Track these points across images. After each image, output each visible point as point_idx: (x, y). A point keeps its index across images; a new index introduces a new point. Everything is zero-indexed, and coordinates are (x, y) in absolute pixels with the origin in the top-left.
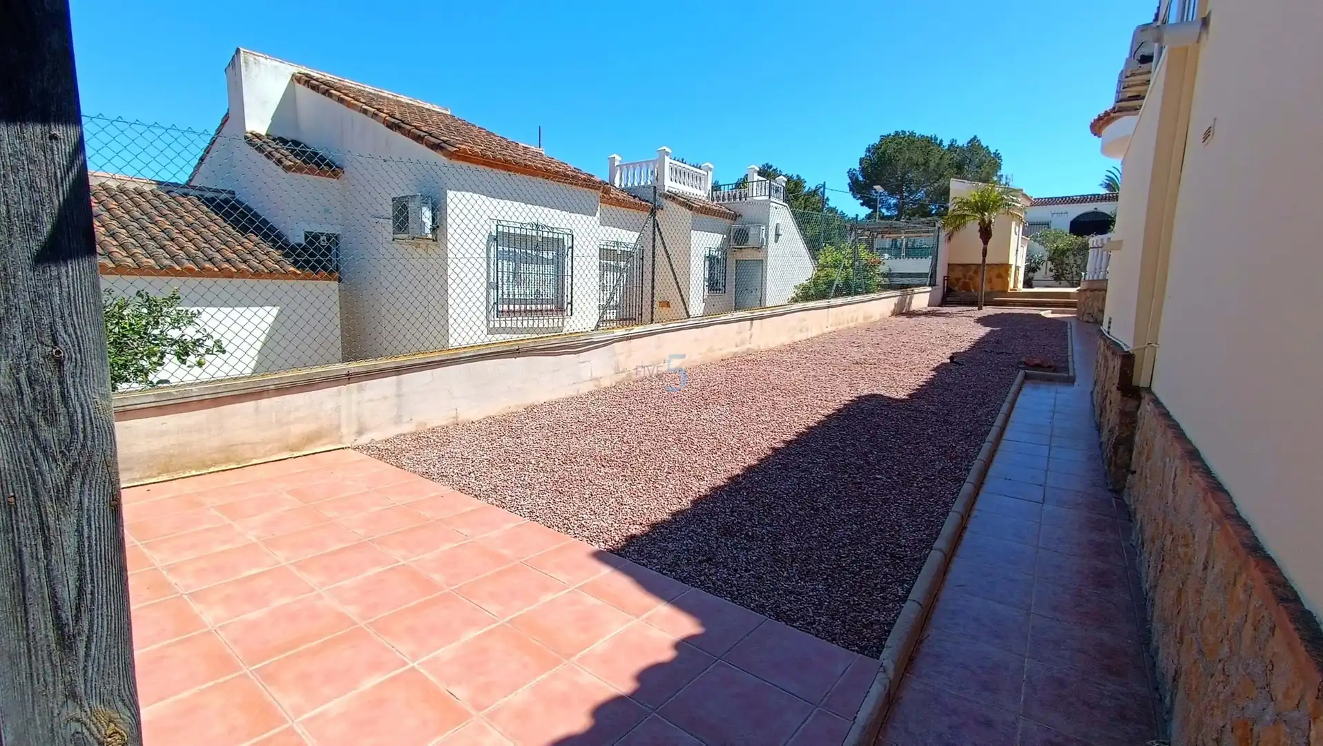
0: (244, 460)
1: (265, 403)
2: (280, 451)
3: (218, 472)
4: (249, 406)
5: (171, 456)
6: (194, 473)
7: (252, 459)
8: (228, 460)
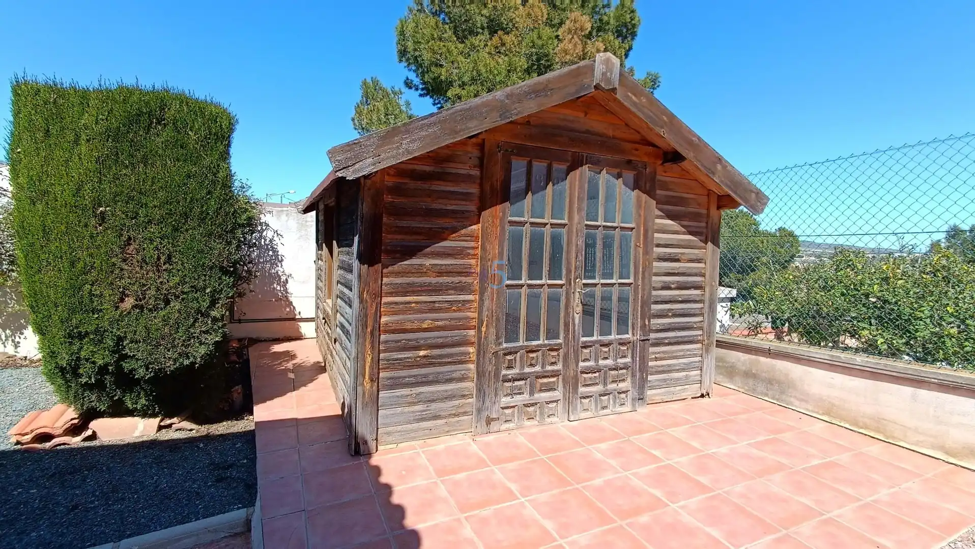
0: (893, 438)
1: (923, 393)
2: (933, 447)
3: (866, 435)
4: (907, 391)
5: (833, 405)
6: (847, 426)
7: (901, 440)
8: (877, 430)
